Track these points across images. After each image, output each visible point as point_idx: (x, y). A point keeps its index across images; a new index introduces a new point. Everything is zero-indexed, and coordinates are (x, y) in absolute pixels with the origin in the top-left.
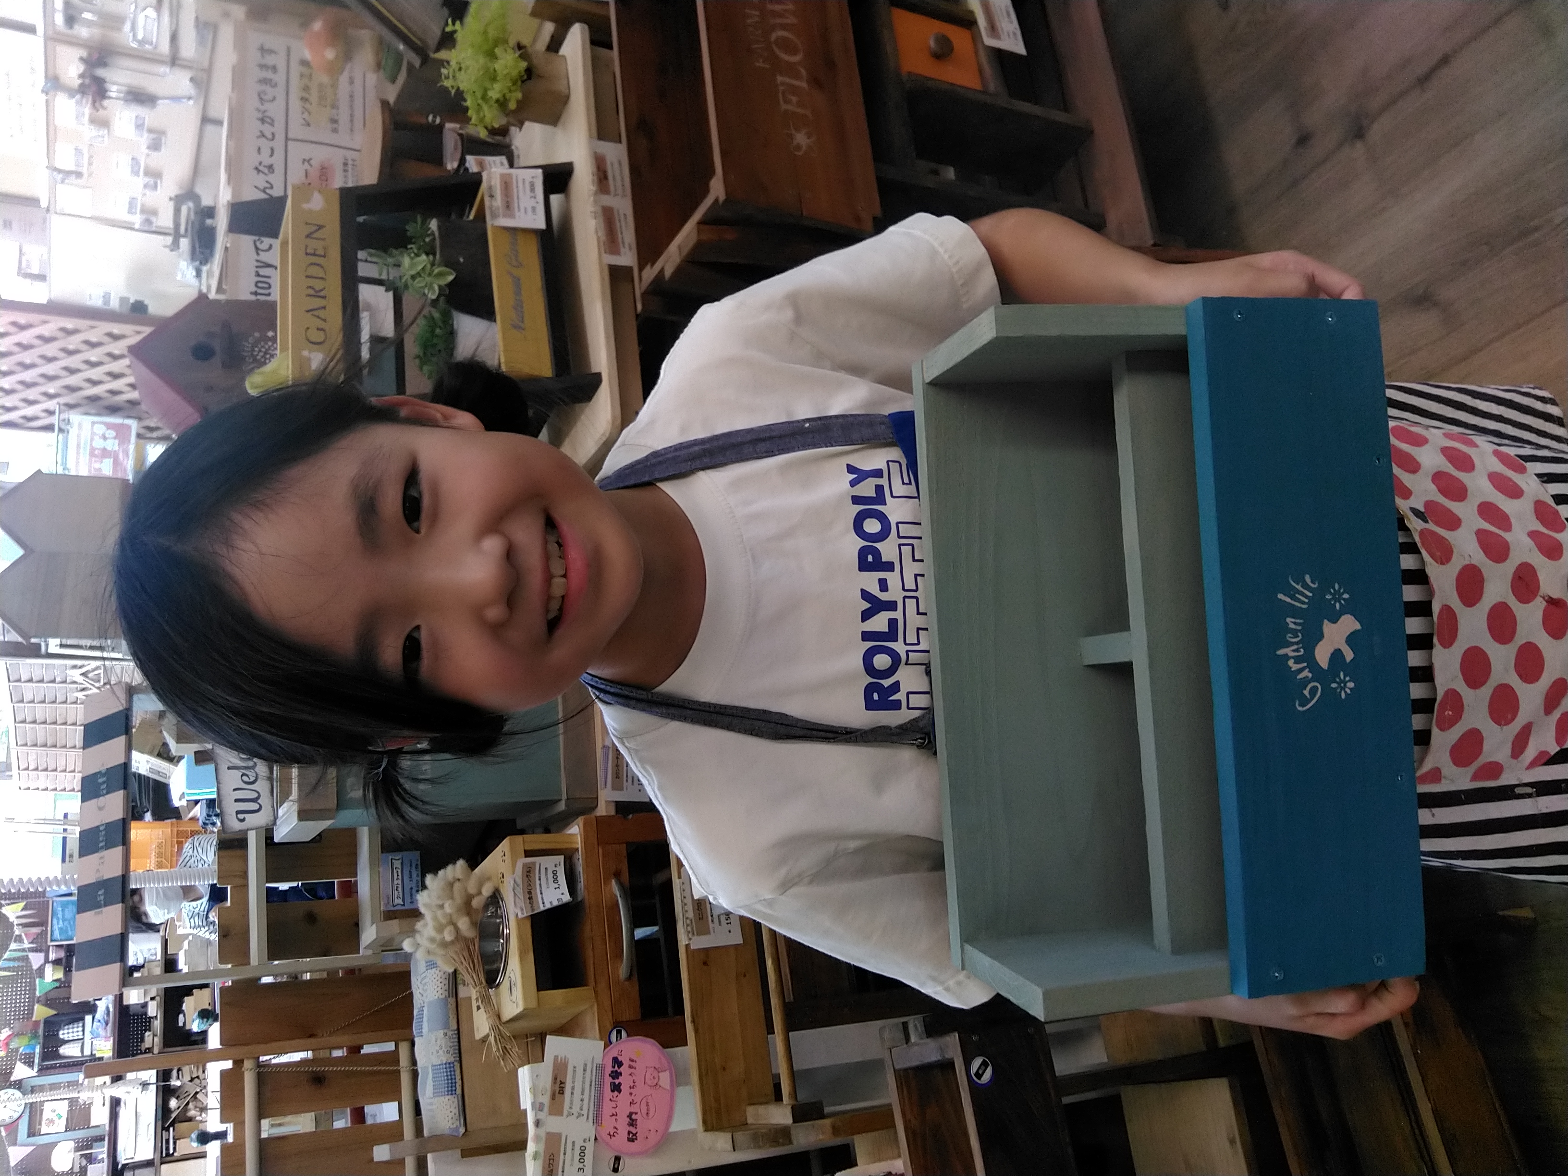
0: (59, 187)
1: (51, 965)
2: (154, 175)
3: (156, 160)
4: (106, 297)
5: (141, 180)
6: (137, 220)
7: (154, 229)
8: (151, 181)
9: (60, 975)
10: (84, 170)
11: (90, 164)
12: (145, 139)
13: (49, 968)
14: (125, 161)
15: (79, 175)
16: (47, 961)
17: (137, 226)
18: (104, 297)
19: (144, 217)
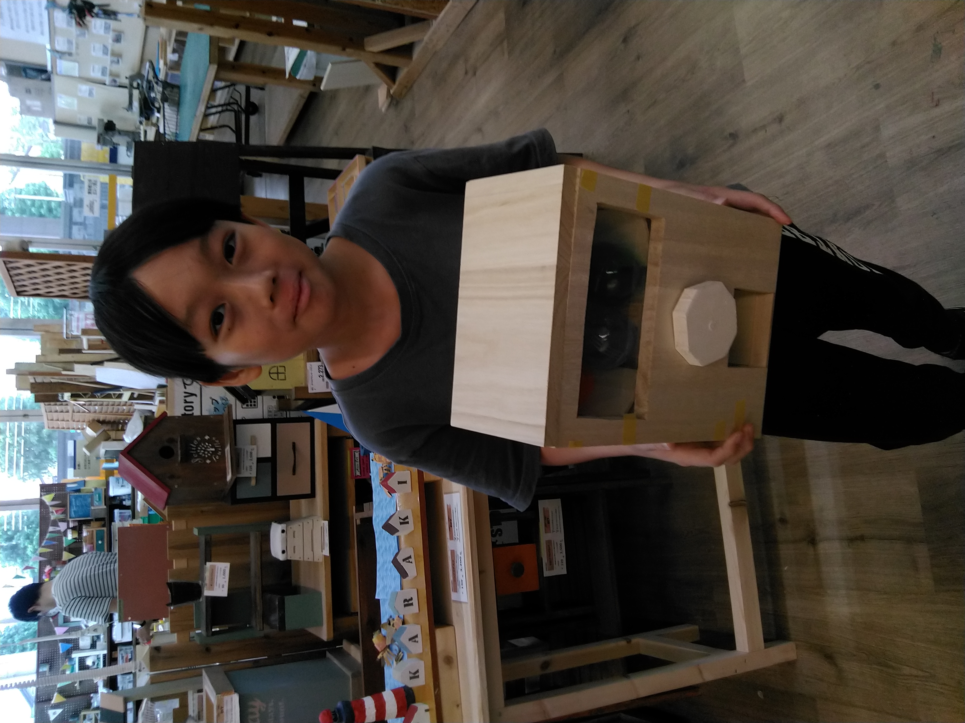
0: (58, 61)
1: (70, 530)
2: (117, 56)
3: (118, 47)
4: (90, 120)
5: (109, 58)
6: (107, 79)
7: (118, 84)
8: (115, 59)
9: (76, 536)
10: (74, 51)
11: (77, 48)
12: (111, 36)
13: (69, 532)
14: (99, 47)
15: (70, 54)
16: (68, 528)
17: (107, 83)
18: (88, 120)
19: (111, 78)
